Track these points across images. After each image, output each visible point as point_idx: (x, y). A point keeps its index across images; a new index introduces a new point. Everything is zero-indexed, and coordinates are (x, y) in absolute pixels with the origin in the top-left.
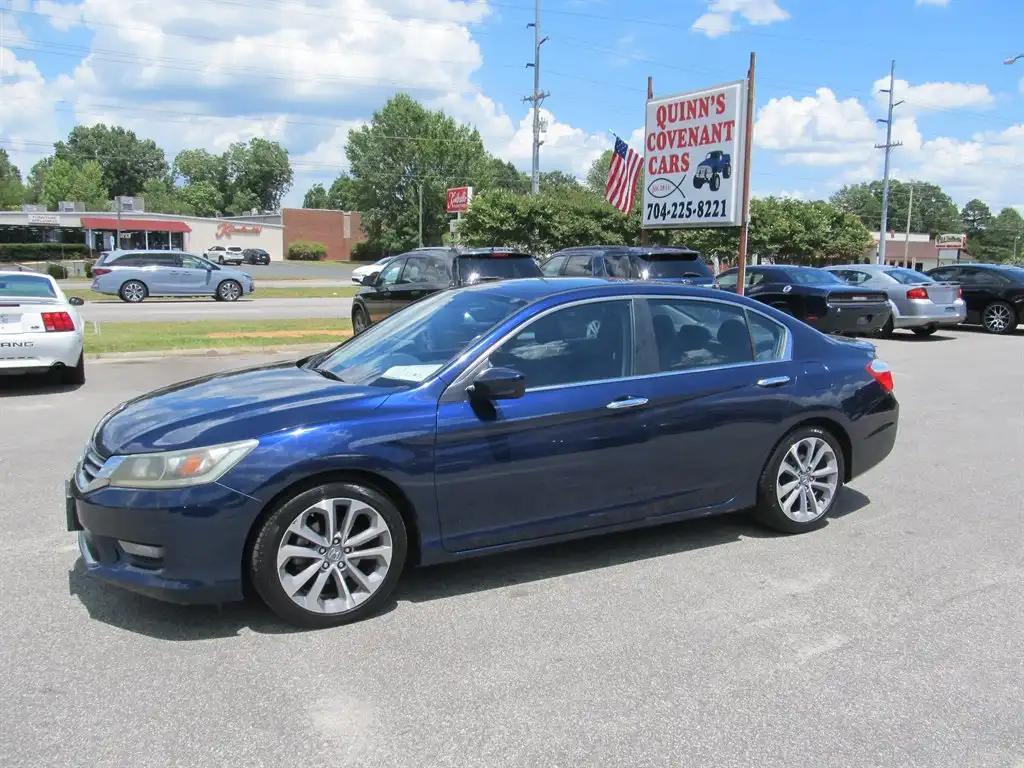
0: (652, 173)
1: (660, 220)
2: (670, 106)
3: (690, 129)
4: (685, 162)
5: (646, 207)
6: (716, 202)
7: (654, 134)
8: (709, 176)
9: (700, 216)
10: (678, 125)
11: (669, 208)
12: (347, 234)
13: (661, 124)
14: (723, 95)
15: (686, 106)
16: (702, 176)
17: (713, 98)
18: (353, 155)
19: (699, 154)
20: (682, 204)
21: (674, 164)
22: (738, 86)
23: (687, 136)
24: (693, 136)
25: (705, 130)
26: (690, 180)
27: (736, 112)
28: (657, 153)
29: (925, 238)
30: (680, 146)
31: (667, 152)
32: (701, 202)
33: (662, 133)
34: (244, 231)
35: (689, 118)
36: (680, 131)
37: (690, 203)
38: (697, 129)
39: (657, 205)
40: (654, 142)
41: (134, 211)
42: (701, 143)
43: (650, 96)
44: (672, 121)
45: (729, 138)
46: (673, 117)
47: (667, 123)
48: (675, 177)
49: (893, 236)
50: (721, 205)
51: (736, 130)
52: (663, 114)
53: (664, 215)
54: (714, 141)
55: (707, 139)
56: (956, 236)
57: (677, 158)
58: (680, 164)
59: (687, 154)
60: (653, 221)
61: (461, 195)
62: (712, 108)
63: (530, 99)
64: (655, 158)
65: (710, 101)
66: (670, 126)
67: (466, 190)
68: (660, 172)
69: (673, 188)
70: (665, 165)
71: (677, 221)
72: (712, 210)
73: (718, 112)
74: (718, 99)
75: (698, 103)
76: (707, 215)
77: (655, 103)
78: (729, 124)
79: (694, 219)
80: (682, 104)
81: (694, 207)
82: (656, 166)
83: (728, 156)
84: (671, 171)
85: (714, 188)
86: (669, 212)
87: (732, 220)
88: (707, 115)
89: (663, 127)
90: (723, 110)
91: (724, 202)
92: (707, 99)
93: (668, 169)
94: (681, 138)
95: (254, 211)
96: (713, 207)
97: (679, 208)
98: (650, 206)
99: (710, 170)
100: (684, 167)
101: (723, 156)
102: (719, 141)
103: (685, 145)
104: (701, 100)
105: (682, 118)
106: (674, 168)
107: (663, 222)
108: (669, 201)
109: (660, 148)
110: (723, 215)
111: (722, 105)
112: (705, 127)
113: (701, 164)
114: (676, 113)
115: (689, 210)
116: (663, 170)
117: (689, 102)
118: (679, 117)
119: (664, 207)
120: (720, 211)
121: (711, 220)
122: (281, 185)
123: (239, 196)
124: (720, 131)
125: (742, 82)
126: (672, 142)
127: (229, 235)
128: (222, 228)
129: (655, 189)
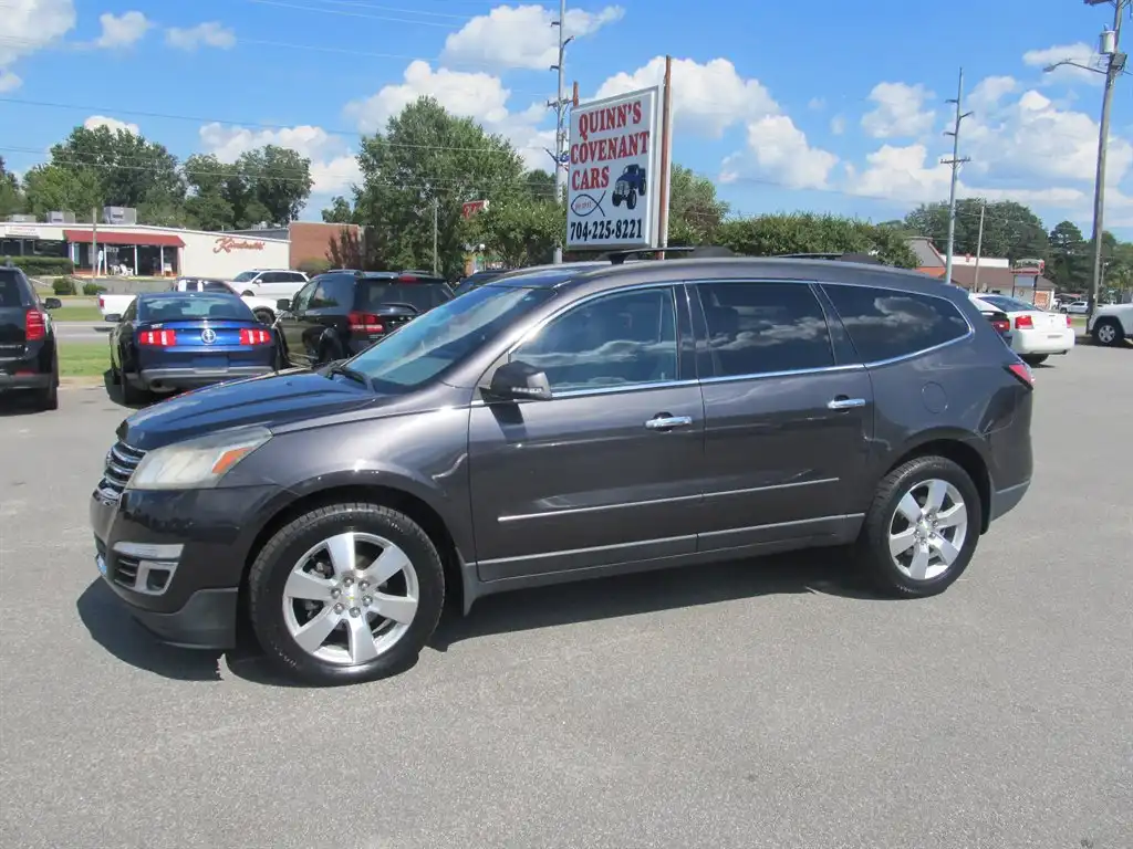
0: (575, 188)
1: (581, 241)
2: (591, 114)
3: (610, 141)
4: (605, 177)
5: (569, 225)
6: (633, 222)
7: (577, 146)
8: (627, 193)
9: (618, 237)
10: (599, 135)
11: (591, 227)
13: (583, 134)
14: (638, 103)
15: (605, 114)
16: (620, 193)
17: (630, 105)
18: (367, 167)
19: (617, 168)
20: (602, 223)
21: (596, 179)
22: (653, 93)
23: (607, 148)
24: (612, 147)
25: (623, 141)
26: (609, 197)
27: (651, 122)
28: (580, 167)
29: (1004, 263)
30: (601, 158)
31: (590, 165)
32: (619, 221)
33: (585, 145)
34: (244, 246)
35: (608, 128)
36: (601, 142)
37: (609, 223)
38: (616, 139)
39: (580, 224)
41: (124, 224)
42: (619, 156)
43: (576, 103)
44: (593, 131)
45: (644, 151)
46: (594, 126)
47: (588, 132)
48: (596, 193)
49: (968, 261)
50: (637, 225)
51: (651, 140)
52: (586, 124)
53: (585, 235)
54: (631, 154)
55: (625, 150)
56: (1033, 261)
57: (597, 170)
58: (600, 179)
59: (607, 168)
60: (576, 242)
62: (630, 117)
63: (554, 105)
64: (578, 172)
65: (627, 110)
66: (592, 137)
67: (482, 205)
68: (582, 188)
69: (594, 205)
70: (587, 180)
71: (598, 242)
72: (629, 232)
73: (635, 122)
74: (635, 105)
75: (617, 111)
76: (625, 236)
77: (579, 111)
78: (645, 134)
79: (613, 240)
80: (602, 112)
81: (613, 226)
82: (579, 181)
83: (644, 170)
84: (593, 186)
85: (631, 206)
86: (590, 232)
87: (647, 242)
88: (625, 125)
89: (586, 138)
90: (639, 119)
91: (639, 222)
92: (625, 106)
93: (590, 183)
94: (602, 150)
95: (264, 224)
96: (630, 226)
97: (599, 228)
98: (573, 225)
99: (627, 186)
100: (604, 182)
101: (640, 170)
102: (636, 153)
103: (604, 158)
104: (620, 108)
105: (602, 128)
106: (595, 184)
107: (586, 243)
108: (590, 220)
109: (583, 162)
110: (639, 236)
111: (638, 113)
112: (623, 138)
113: (619, 180)
114: (596, 122)
115: (608, 229)
116: (585, 184)
117: (608, 110)
118: (599, 127)
119: (586, 227)
120: (636, 231)
121: (628, 241)
122: (300, 197)
123: (250, 209)
124: (638, 142)
125: (655, 88)
126: (593, 154)
127: (228, 251)
128: (220, 243)
129: (578, 206)
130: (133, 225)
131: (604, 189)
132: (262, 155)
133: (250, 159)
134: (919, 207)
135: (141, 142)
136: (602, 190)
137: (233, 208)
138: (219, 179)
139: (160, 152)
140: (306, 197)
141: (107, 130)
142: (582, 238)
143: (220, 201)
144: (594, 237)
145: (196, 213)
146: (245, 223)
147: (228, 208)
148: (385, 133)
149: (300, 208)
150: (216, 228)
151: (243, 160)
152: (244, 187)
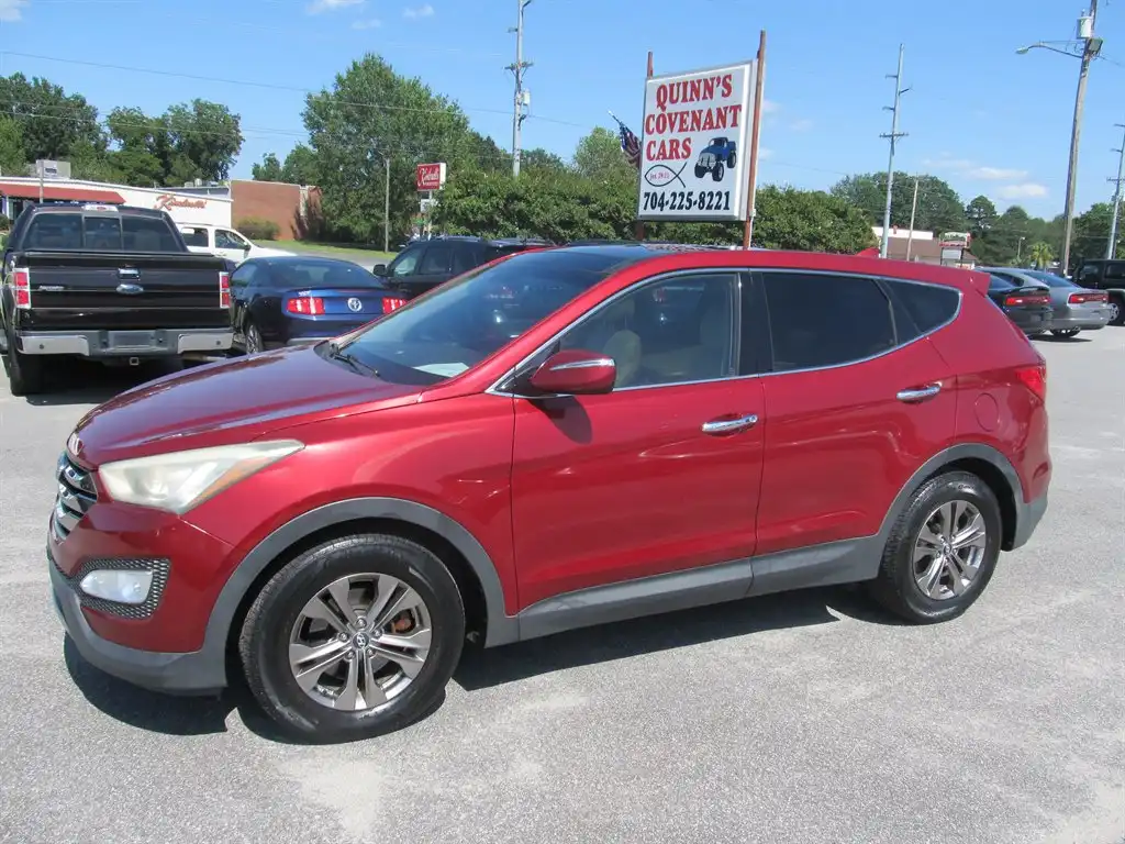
0: (649, 158)
1: (657, 211)
2: (672, 86)
3: (694, 113)
4: (687, 149)
5: (642, 195)
6: (719, 194)
7: (653, 116)
8: (712, 165)
9: (701, 208)
10: (680, 107)
11: (668, 198)
12: (304, 211)
13: (661, 105)
14: (729, 77)
15: (689, 86)
16: (705, 164)
17: (719, 79)
18: (312, 124)
19: (701, 140)
20: (682, 194)
21: (674, 150)
22: (747, 67)
23: (689, 120)
24: (696, 120)
25: (709, 113)
26: (690, 170)
27: (744, 95)
28: (657, 137)
29: (928, 236)
30: (681, 130)
31: (668, 136)
32: (703, 193)
33: (663, 116)
34: (186, 204)
35: (692, 99)
36: (682, 114)
37: (690, 194)
38: (700, 112)
39: (655, 194)
40: (653, 125)
41: (58, 179)
42: (704, 128)
43: (650, 73)
44: (673, 102)
45: (735, 124)
46: (675, 98)
47: (667, 104)
48: (676, 164)
49: (895, 233)
50: (724, 197)
51: (742, 115)
52: (664, 94)
53: (662, 205)
54: (718, 127)
55: (711, 123)
56: (961, 235)
57: (678, 143)
58: (681, 150)
59: (689, 140)
60: (650, 212)
61: (433, 172)
62: (718, 90)
63: (511, 68)
64: (654, 143)
65: (715, 82)
66: (670, 108)
67: (439, 167)
68: (658, 158)
69: (673, 176)
70: (664, 150)
71: (676, 212)
72: (714, 202)
73: (724, 95)
74: (725, 79)
75: (702, 84)
76: (709, 207)
77: (655, 82)
78: (736, 108)
79: (695, 211)
80: (685, 84)
81: (695, 197)
82: (655, 151)
83: (734, 143)
84: (671, 157)
85: (717, 177)
86: (667, 203)
87: (736, 214)
88: (711, 97)
89: (664, 109)
90: (729, 92)
91: (727, 194)
92: (712, 79)
93: (668, 154)
94: (683, 121)
95: (198, 181)
96: (716, 199)
97: (678, 199)
98: (647, 195)
99: (713, 157)
100: (686, 154)
101: (729, 143)
102: (724, 126)
103: (686, 130)
104: (706, 81)
105: (685, 100)
106: (674, 154)
107: (661, 213)
108: (668, 191)
109: (660, 132)
110: (727, 208)
111: (728, 87)
112: (710, 111)
113: (703, 152)
114: (678, 93)
115: (689, 201)
116: (662, 155)
117: (692, 82)
118: (681, 98)
119: (662, 198)
120: (723, 203)
121: (713, 212)
122: (229, 154)
123: (177, 164)
124: (726, 116)
125: (750, 62)
126: (672, 125)
127: (169, 208)
128: (161, 200)
129: (654, 177)
130: (68, 180)
131: (685, 160)
132: (190, 109)
133: (179, 113)
135: (59, 92)
136: (681, 162)
137: (160, 164)
138: (145, 134)
139: (80, 103)
140: (237, 154)
141: (23, 78)
142: (658, 208)
143: (148, 156)
145: (122, 168)
146: (175, 179)
147: (156, 165)
148: (331, 91)
149: (230, 165)
150: (148, 185)
151: (170, 113)
152: (172, 142)
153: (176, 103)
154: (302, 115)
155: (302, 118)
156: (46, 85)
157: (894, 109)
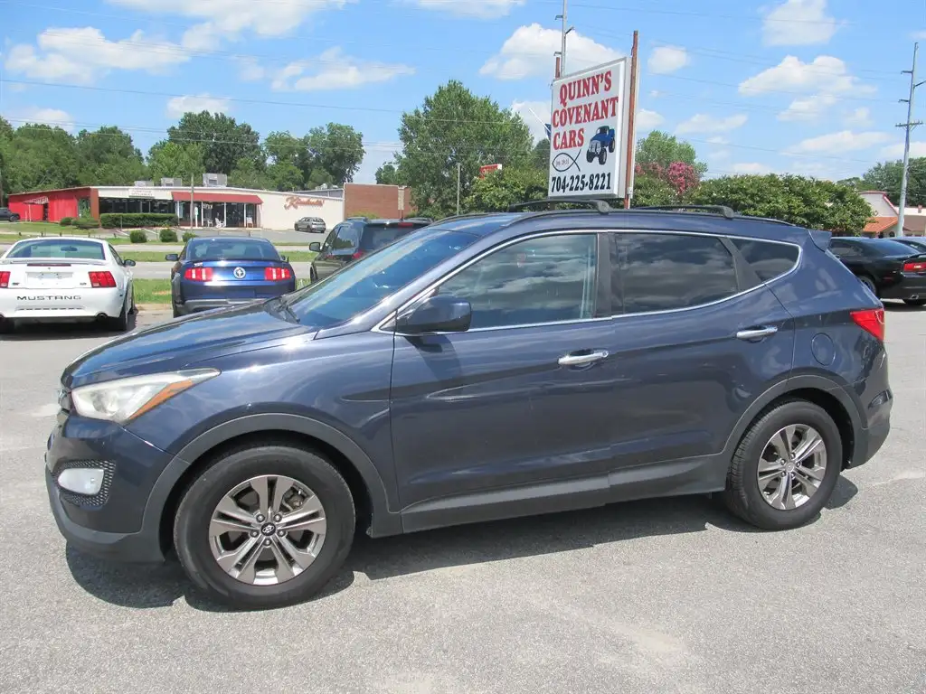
0: (556, 148)
1: (561, 193)
2: (570, 85)
3: (585, 106)
4: (581, 138)
5: (551, 179)
6: (603, 175)
7: (558, 111)
8: (599, 150)
9: (591, 189)
10: (576, 102)
11: (568, 181)
12: (401, 206)
13: (563, 102)
14: (609, 73)
15: (582, 84)
16: (593, 151)
17: (602, 75)
18: (406, 137)
19: (591, 129)
20: (578, 177)
21: (573, 140)
22: (622, 63)
23: (583, 112)
24: (587, 112)
25: (596, 106)
26: (584, 156)
27: (620, 89)
28: (561, 130)
31: (568, 128)
32: (592, 175)
33: (564, 110)
34: (308, 203)
35: (584, 95)
36: (577, 108)
37: (584, 177)
38: (590, 105)
39: (559, 178)
41: (217, 187)
42: (593, 120)
43: (558, 75)
44: (572, 98)
45: (614, 114)
46: (572, 94)
47: (567, 100)
48: (573, 151)
50: (607, 178)
51: (619, 105)
53: (564, 188)
54: (602, 117)
55: (597, 115)
57: (574, 132)
58: (577, 139)
59: (582, 130)
60: (556, 194)
62: (602, 85)
64: (558, 134)
65: (600, 79)
66: (570, 104)
67: (496, 167)
68: (561, 148)
69: (571, 162)
70: (566, 140)
71: (574, 193)
72: (600, 184)
73: (607, 89)
74: (606, 75)
75: (591, 81)
76: (597, 188)
77: (560, 82)
78: (615, 100)
79: (586, 191)
80: (579, 82)
81: (587, 180)
82: (559, 142)
83: (613, 130)
84: (570, 146)
85: (602, 162)
86: (568, 185)
87: (615, 192)
88: (598, 92)
89: (565, 105)
90: (610, 86)
91: (609, 175)
92: (598, 76)
93: (568, 143)
94: (578, 114)
95: (325, 185)
96: (601, 179)
97: (576, 181)
98: (554, 179)
99: (599, 145)
100: (580, 142)
101: (610, 131)
102: (607, 116)
103: (580, 122)
104: (593, 78)
105: (579, 96)
106: (572, 144)
107: (565, 194)
108: (568, 174)
109: (563, 125)
110: (608, 188)
111: (608, 81)
112: (596, 104)
113: (594, 139)
114: (574, 90)
115: (583, 182)
116: (564, 145)
117: (584, 80)
118: (576, 95)
119: (564, 181)
120: (606, 183)
121: (599, 192)
122: (354, 165)
123: (314, 173)
124: (607, 107)
125: (624, 59)
126: (571, 118)
127: (296, 207)
128: (290, 200)
129: (558, 163)
130: (225, 187)
131: (580, 148)
132: (325, 130)
133: (316, 133)
134: (876, 166)
135: (233, 122)
136: (578, 148)
138: (291, 151)
139: (247, 130)
140: (360, 163)
141: (208, 113)
142: (561, 190)
143: (292, 168)
144: (571, 189)
145: (274, 178)
146: (310, 185)
147: (299, 174)
148: (421, 110)
149: (354, 171)
150: (289, 189)
151: (311, 135)
152: (311, 156)
153: (316, 126)
154: (399, 130)
155: (398, 133)
156: (223, 117)
157: (909, 101)
